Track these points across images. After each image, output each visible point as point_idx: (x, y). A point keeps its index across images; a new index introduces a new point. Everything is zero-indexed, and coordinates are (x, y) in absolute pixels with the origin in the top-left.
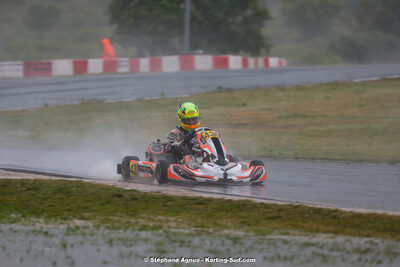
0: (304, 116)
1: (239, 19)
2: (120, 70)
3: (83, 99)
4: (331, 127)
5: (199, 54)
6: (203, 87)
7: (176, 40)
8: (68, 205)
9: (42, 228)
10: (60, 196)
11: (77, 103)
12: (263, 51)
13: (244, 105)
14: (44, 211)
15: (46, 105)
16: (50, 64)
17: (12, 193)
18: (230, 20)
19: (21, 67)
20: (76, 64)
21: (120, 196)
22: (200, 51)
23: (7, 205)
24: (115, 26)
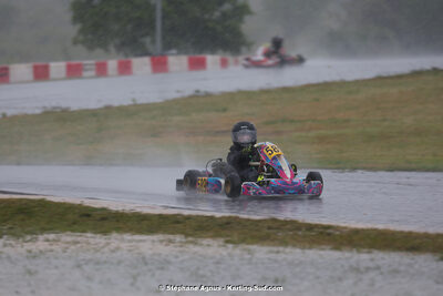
0: (292, 121)
1: (217, 14)
2: (85, 74)
3: (45, 107)
4: (323, 132)
5: (173, 54)
6: (178, 92)
7: (147, 40)
11: (38, 111)
12: (244, 49)
13: (225, 110)
16: (6, 69)
18: (207, 16)
20: (36, 68)
21: (88, 215)
22: (174, 51)
24: (79, 26)
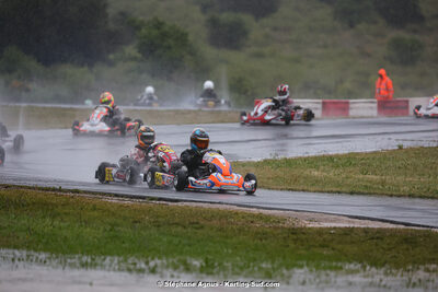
8: (413, 256)
9: (381, 280)
10: (405, 246)
14: (385, 262)
15: (400, 147)
17: (352, 242)
19: (375, 105)
23: (346, 256)
